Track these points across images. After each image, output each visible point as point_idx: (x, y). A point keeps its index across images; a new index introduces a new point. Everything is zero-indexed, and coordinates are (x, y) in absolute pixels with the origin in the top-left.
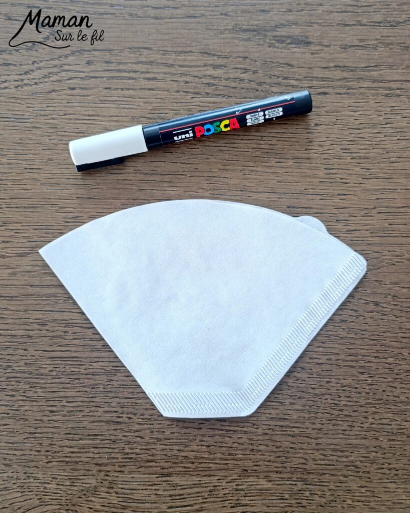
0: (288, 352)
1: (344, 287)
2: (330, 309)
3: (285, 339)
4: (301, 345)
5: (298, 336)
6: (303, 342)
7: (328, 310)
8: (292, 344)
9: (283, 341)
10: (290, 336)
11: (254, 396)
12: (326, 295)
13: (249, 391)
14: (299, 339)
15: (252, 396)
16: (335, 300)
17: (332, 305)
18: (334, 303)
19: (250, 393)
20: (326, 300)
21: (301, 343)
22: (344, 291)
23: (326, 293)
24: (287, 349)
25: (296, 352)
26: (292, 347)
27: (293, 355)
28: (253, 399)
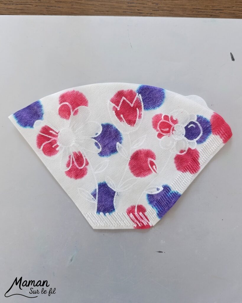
0: (178, 188)
1: (217, 144)
2: (207, 159)
3: (176, 179)
4: (187, 183)
5: (185, 177)
6: (188, 181)
7: (206, 159)
8: (181, 182)
9: (175, 180)
10: (179, 177)
11: (154, 216)
12: (205, 150)
13: (151, 213)
14: (186, 179)
15: (153, 216)
16: (211, 153)
17: (209, 156)
18: (209, 155)
19: (152, 214)
20: (205, 153)
21: (187, 182)
22: (217, 147)
23: (205, 148)
24: (177, 186)
25: (183, 188)
26: (181, 184)
27: (181, 189)
28: (153, 218)
